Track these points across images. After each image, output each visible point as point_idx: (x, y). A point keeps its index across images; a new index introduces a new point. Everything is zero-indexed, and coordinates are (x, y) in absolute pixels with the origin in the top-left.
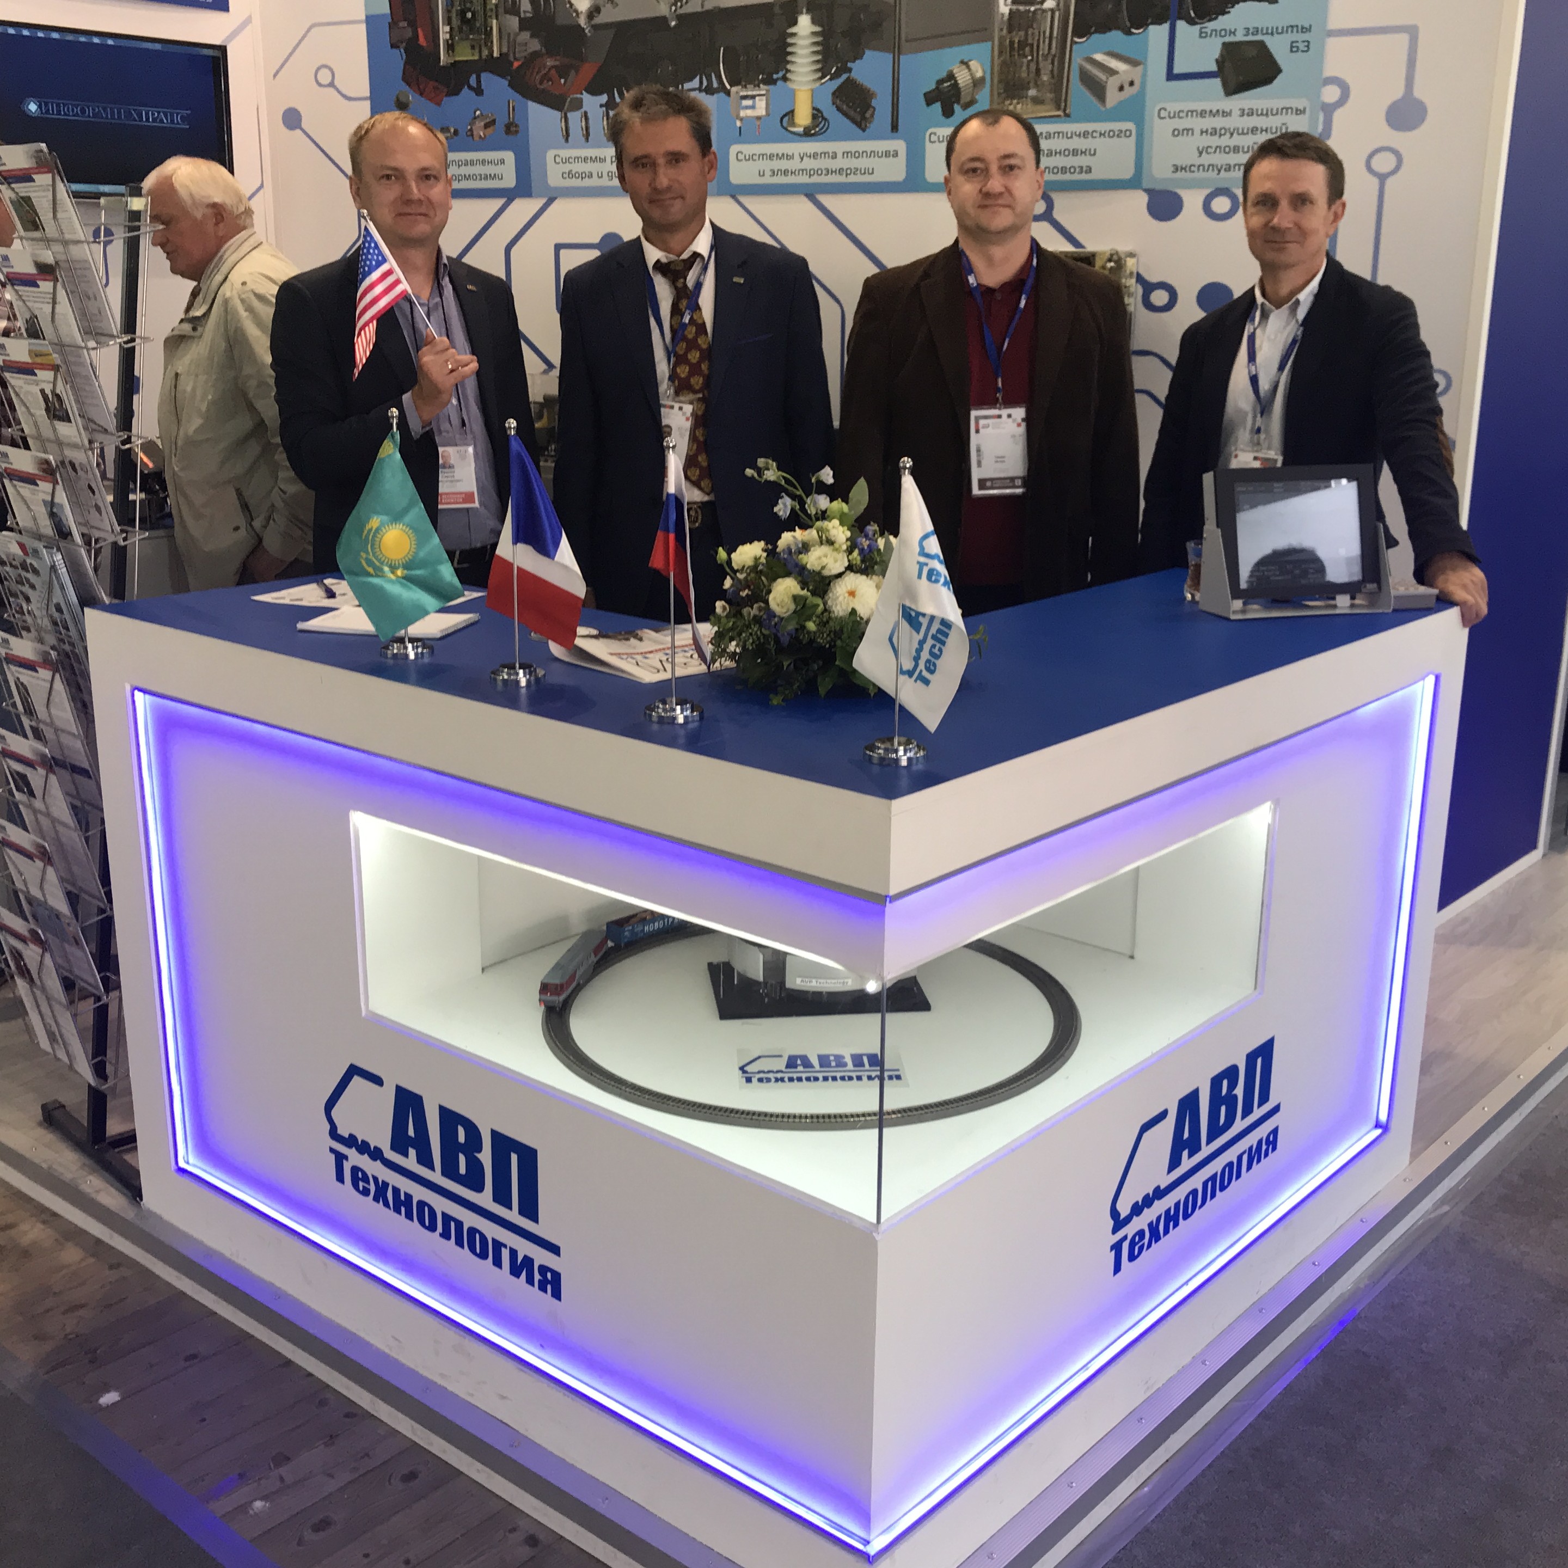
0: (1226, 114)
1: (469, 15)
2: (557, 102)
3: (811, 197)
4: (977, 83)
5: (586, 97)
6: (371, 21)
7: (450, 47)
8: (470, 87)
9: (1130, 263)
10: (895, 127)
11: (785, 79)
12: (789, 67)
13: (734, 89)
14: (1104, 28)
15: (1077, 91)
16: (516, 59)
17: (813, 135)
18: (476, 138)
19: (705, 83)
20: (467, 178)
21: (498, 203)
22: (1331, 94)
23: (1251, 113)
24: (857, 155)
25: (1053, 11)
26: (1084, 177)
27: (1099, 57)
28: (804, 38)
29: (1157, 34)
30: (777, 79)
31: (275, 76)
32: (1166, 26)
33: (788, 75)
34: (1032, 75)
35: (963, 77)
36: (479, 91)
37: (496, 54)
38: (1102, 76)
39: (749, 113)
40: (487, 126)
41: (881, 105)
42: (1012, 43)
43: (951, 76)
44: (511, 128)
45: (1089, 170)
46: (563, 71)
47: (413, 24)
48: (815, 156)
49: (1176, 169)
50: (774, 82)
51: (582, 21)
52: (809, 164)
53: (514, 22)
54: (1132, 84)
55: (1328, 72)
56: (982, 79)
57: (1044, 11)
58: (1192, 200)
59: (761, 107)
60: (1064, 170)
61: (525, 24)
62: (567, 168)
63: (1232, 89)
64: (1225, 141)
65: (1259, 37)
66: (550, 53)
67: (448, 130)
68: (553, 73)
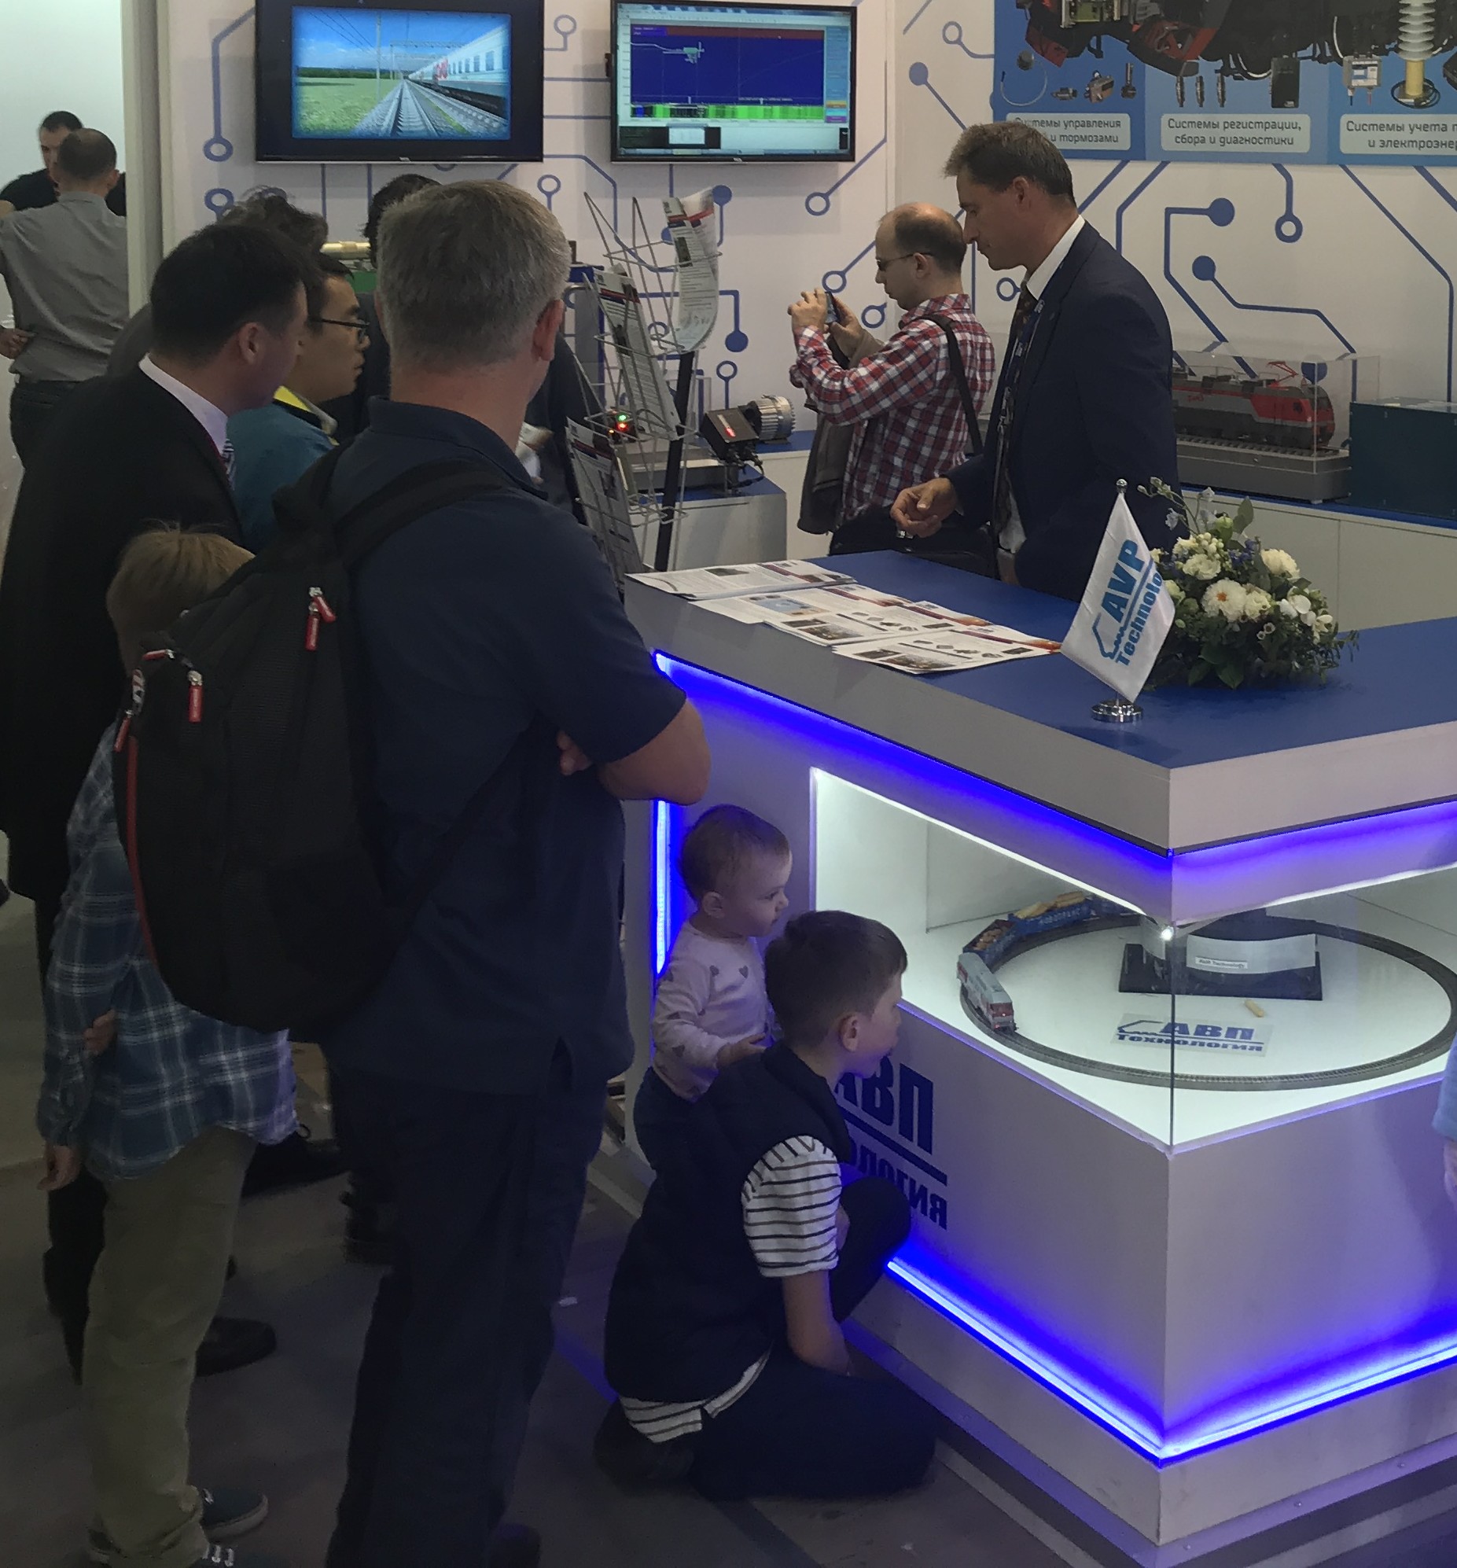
2: (1173, 67)
3: (1422, 169)
5: (1201, 61)
7: (1072, 9)
8: (1091, 50)
11: (1397, 50)
12: (1401, 38)
13: (1346, 59)
16: (1135, 23)
17: (1424, 106)
18: (1094, 100)
19: (1318, 52)
20: (1084, 139)
21: (1110, 166)
28: (1417, 9)
30: (1391, 49)
31: (905, 30)
33: (1401, 46)
36: (1098, 53)
37: (1117, 17)
39: (1361, 82)
40: (1104, 88)
44: (1128, 91)
46: (1180, 36)
48: (1425, 127)
50: (1387, 53)
52: (1419, 135)
59: (1372, 77)
62: (1180, 132)
66: (1169, 17)
67: (1064, 90)
68: (1172, 39)
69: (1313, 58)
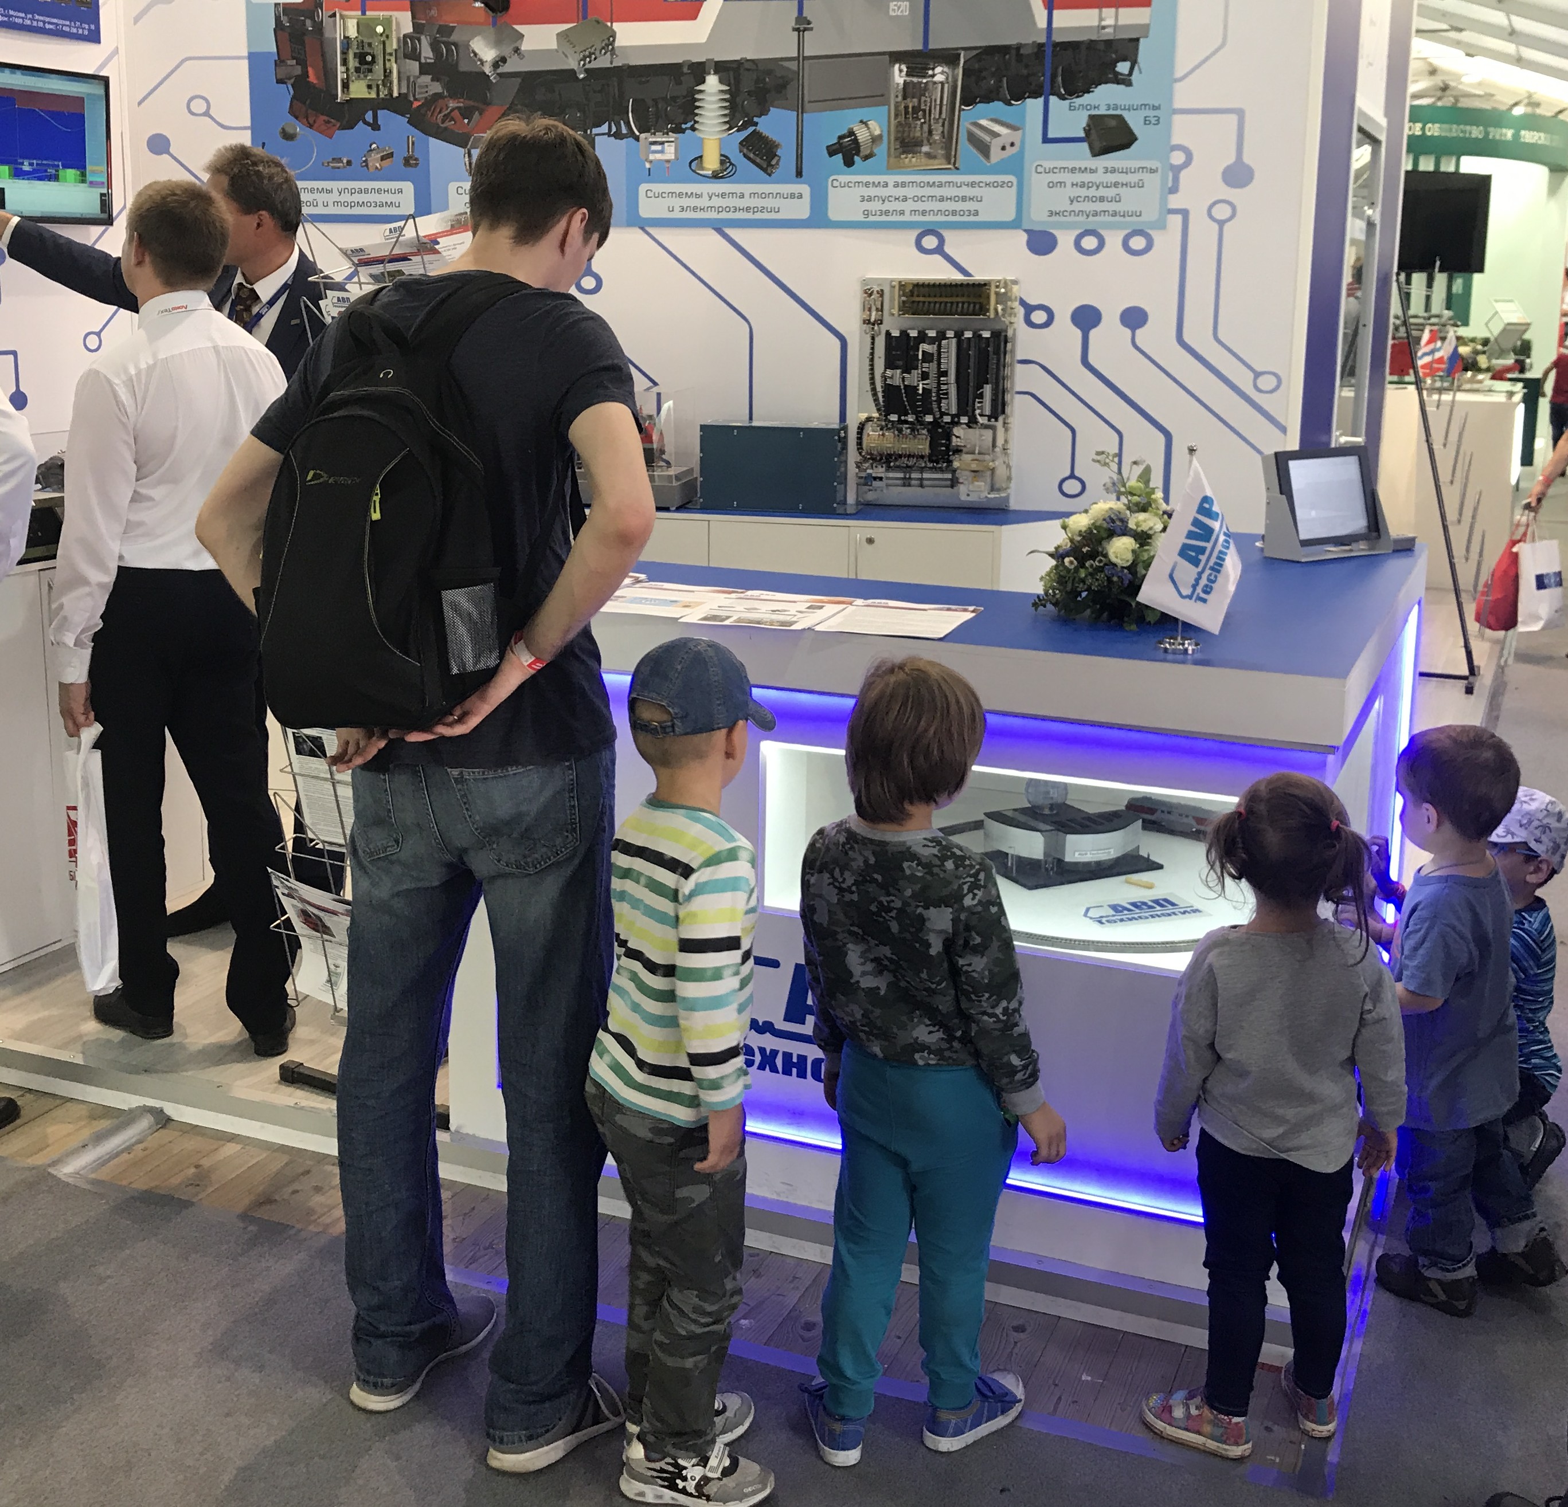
0: (1093, 171)
1: (369, 58)
2: (460, 140)
3: (719, 231)
4: (875, 140)
6: (253, 58)
7: (347, 85)
8: (366, 123)
9: (1015, 288)
10: (799, 173)
11: (693, 129)
12: (696, 118)
13: (643, 136)
14: (987, 99)
15: (964, 147)
16: (416, 99)
17: (722, 177)
18: (371, 170)
19: (614, 129)
22: (1178, 158)
23: (1113, 171)
24: (764, 196)
25: (942, 83)
26: (972, 218)
27: (983, 122)
28: (711, 95)
29: (1034, 106)
30: (686, 129)
31: (140, 104)
32: (1041, 100)
33: (696, 126)
34: (926, 135)
35: (862, 135)
36: (375, 126)
37: (395, 94)
38: (987, 138)
39: (658, 156)
40: (383, 158)
41: (786, 155)
42: (906, 108)
43: (851, 133)
44: (409, 161)
45: (976, 213)
46: (466, 113)
47: (302, 62)
48: (723, 195)
49: (1051, 213)
50: (683, 131)
51: (487, 70)
52: (717, 202)
53: (414, 67)
54: (1012, 144)
55: (1175, 140)
56: (880, 136)
57: (935, 83)
58: (1065, 240)
59: (670, 152)
60: (954, 213)
61: (424, 69)
63: (1098, 152)
64: (1092, 192)
65: (1118, 112)
66: (453, 96)
67: (340, 160)
68: (456, 114)
69: (609, 134)
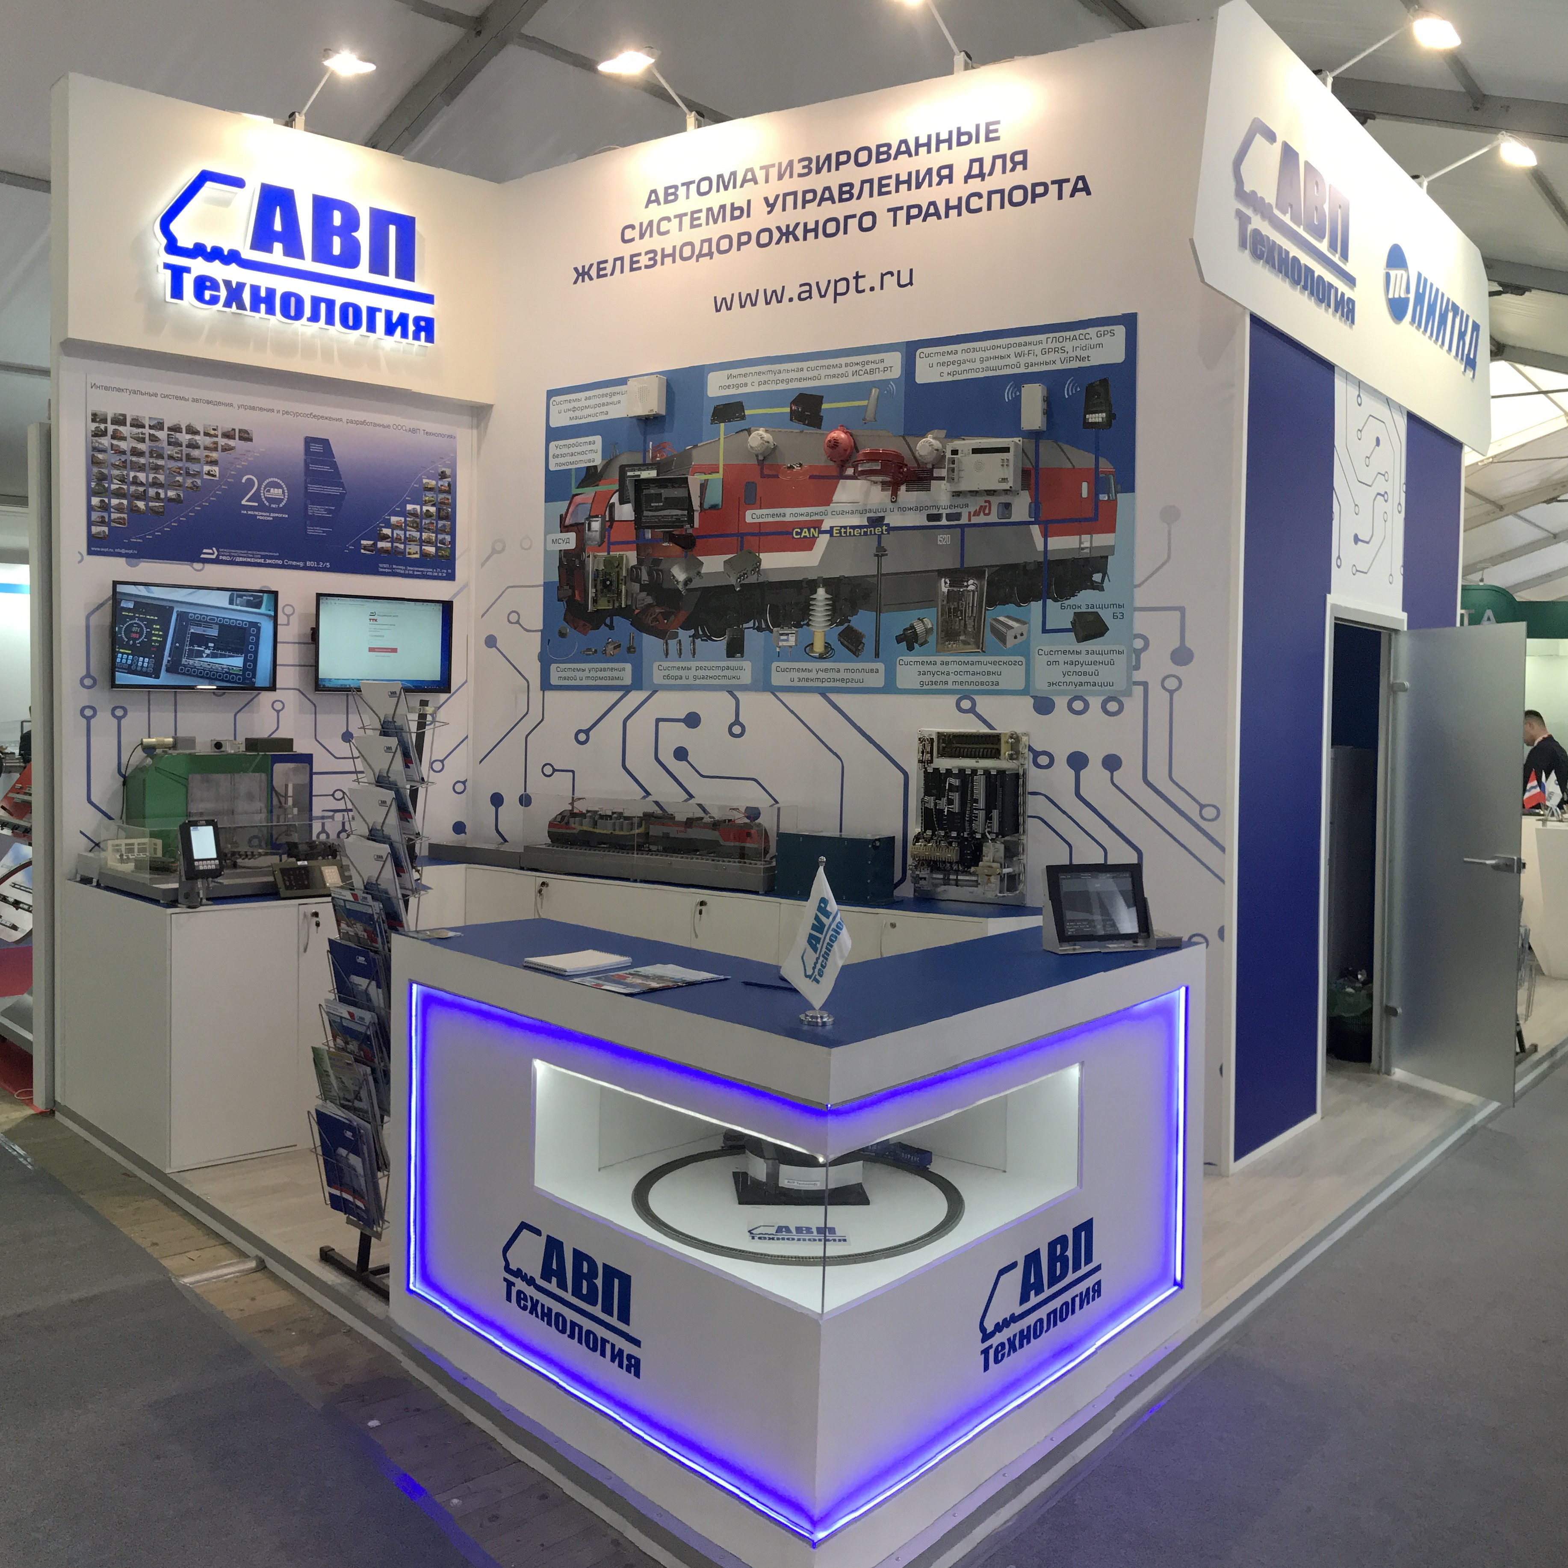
0: (1078, 653)
1: (608, 583)
2: (661, 634)
3: (823, 695)
4: (928, 631)
5: (680, 631)
6: (547, 585)
7: (595, 601)
8: (606, 625)
9: (1024, 739)
10: (877, 655)
11: (808, 625)
12: (810, 618)
13: (775, 629)
14: (1004, 603)
15: (989, 637)
16: (636, 608)
17: (825, 658)
18: (608, 655)
19: (757, 624)
20: (600, 678)
21: (618, 694)
22: (1138, 644)
23: (1093, 652)
24: (853, 671)
25: (973, 591)
26: (994, 687)
27: (1002, 619)
28: (820, 601)
29: (1036, 606)
30: (803, 625)
31: (482, 616)
32: (1040, 603)
33: (810, 623)
34: (962, 628)
35: (919, 628)
36: (611, 627)
37: (623, 606)
38: (1004, 630)
39: (785, 643)
40: (615, 648)
41: (869, 642)
42: (949, 609)
43: (912, 627)
44: (631, 649)
45: (998, 684)
46: (666, 616)
47: (572, 588)
48: (826, 670)
49: (1051, 684)
50: (801, 626)
51: (680, 587)
52: (822, 675)
53: (637, 586)
54: (1022, 635)
55: (1135, 632)
56: (932, 629)
57: (969, 591)
58: (1061, 703)
59: (792, 641)
60: (982, 683)
61: (643, 588)
62: (666, 673)
63: (1081, 639)
64: (1078, 668)
65: (1095, 610)
66: (658, 605)
67: (590, 650)
68: (660, 617)
69: (753, 628)
